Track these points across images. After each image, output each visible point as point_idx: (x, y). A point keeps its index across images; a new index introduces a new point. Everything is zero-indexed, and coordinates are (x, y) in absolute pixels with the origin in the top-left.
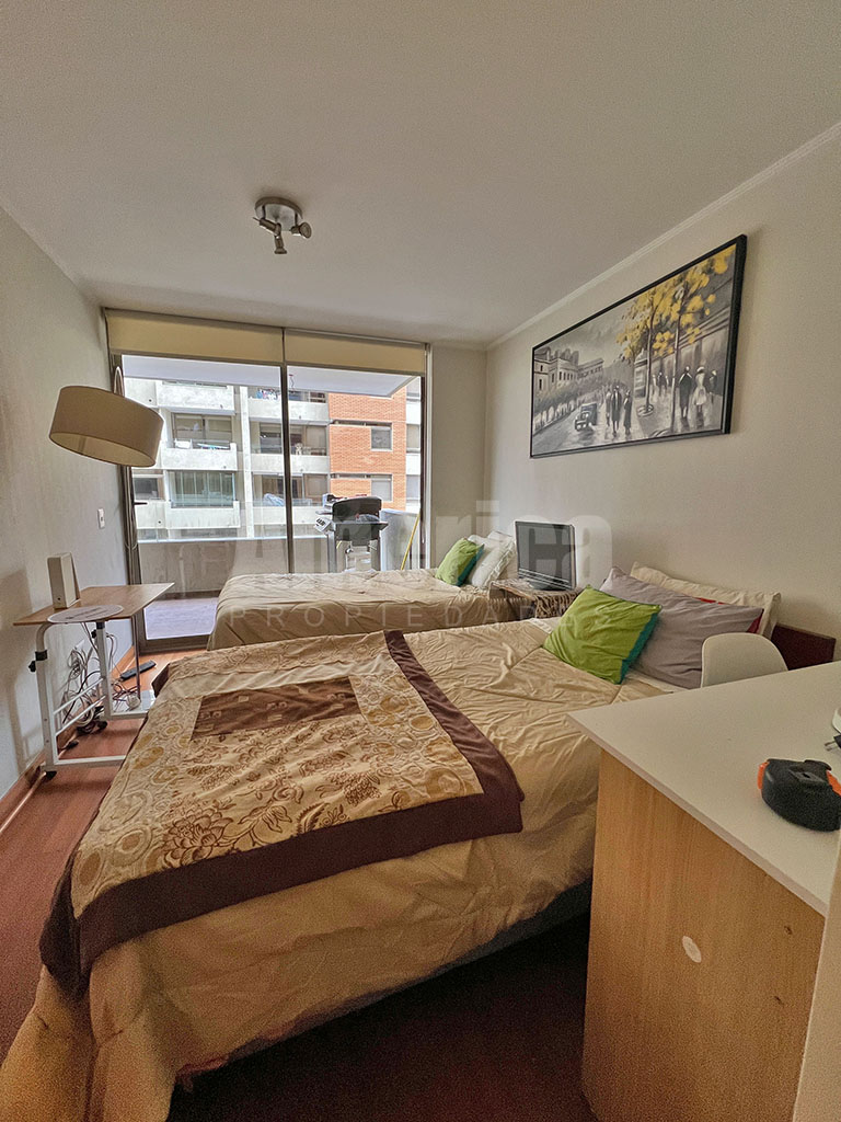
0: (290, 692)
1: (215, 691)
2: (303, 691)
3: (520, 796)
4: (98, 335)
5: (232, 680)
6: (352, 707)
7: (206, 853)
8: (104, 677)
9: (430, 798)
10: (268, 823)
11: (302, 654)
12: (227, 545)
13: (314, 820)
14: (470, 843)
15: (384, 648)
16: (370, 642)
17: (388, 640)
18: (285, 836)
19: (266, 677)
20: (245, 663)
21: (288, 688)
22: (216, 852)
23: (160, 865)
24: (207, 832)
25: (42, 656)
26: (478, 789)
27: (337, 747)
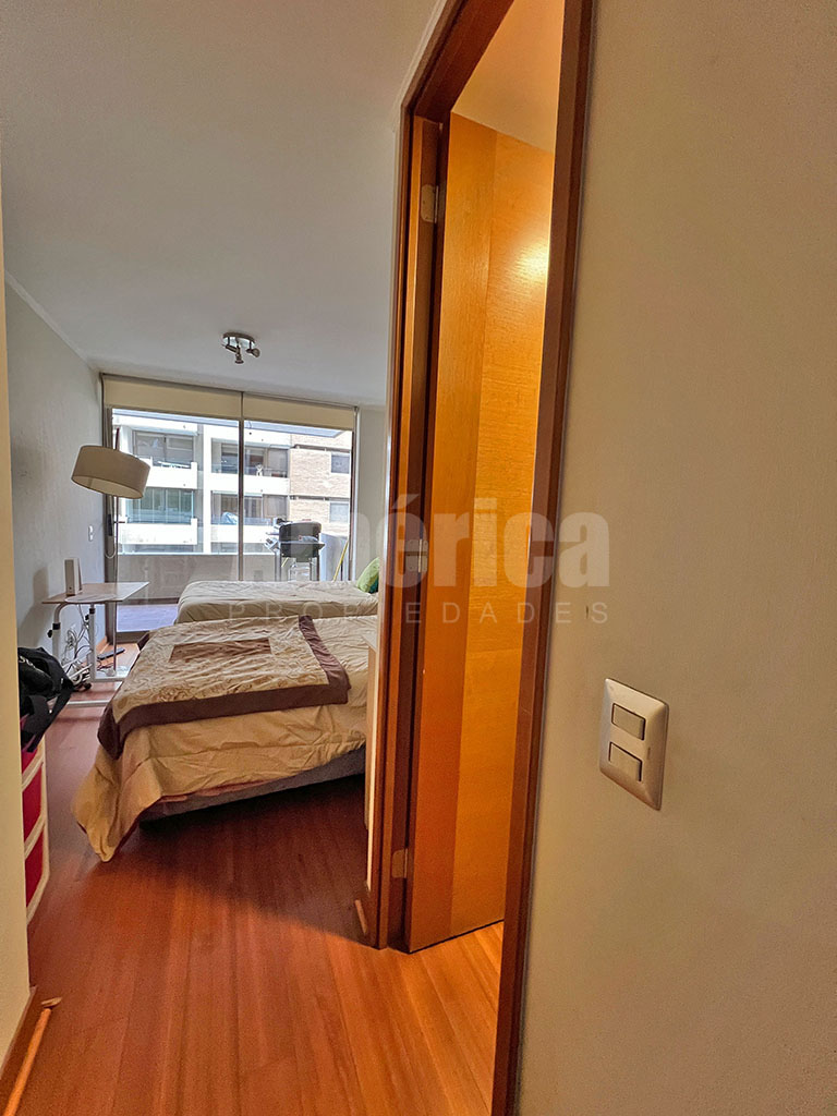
0: (230, 645)
1: (182, 642)
2: (239, 644)
3: (349, 687)
4: (96, 393)
5: (193, 638)
6: (267, 650)
7: (181, 698)
8: (92, 650)
9: (299, 684)
10: (212, 689)
11: (240, 627)
12: (186, 559)
13: (236, 689)
14: (318, 708)
15: (297, 625)
16: (287, 622)
17: (300, 621)
18: (221, 694)
19: (216, 637)
20: (202, 630)
21: (229, 642)
22: (186, 698)
23: (158, 700)
24: (181, 691)
25: (57, 626)
26: (326, 682)
27: (254, 666)
